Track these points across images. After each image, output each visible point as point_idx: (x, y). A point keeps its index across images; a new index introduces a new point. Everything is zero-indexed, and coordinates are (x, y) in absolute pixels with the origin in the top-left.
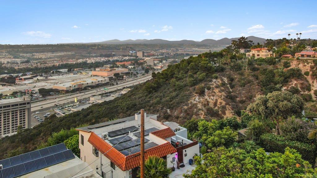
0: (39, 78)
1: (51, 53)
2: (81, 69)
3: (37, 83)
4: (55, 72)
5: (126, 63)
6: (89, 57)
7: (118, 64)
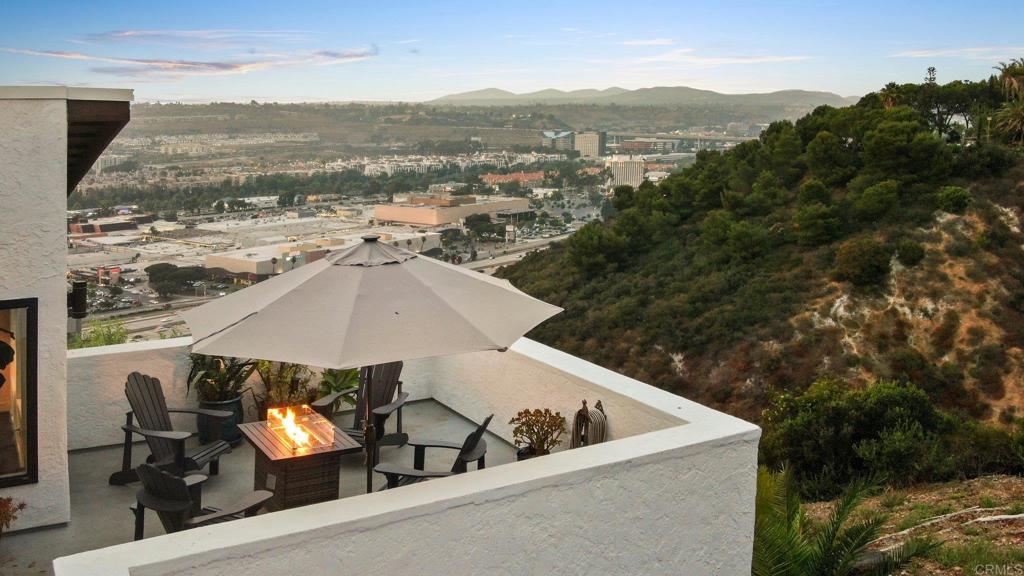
0: (162, 226)
1: (227, 136)
2: (334, 196)
3: (147, 246)
4: (226, 205)
5: (524, 179)
6: (374, 154)
7: (489, 180)
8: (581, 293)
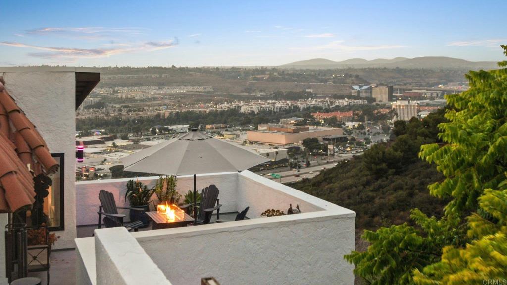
0: (119, 142)
1: (158, 87)
2: (222, 125)
3: (111, 154)
4: (157, 130)
5: (340, 116)
6: (247, 100)
7: (317, 116)
8: (371, 188)
